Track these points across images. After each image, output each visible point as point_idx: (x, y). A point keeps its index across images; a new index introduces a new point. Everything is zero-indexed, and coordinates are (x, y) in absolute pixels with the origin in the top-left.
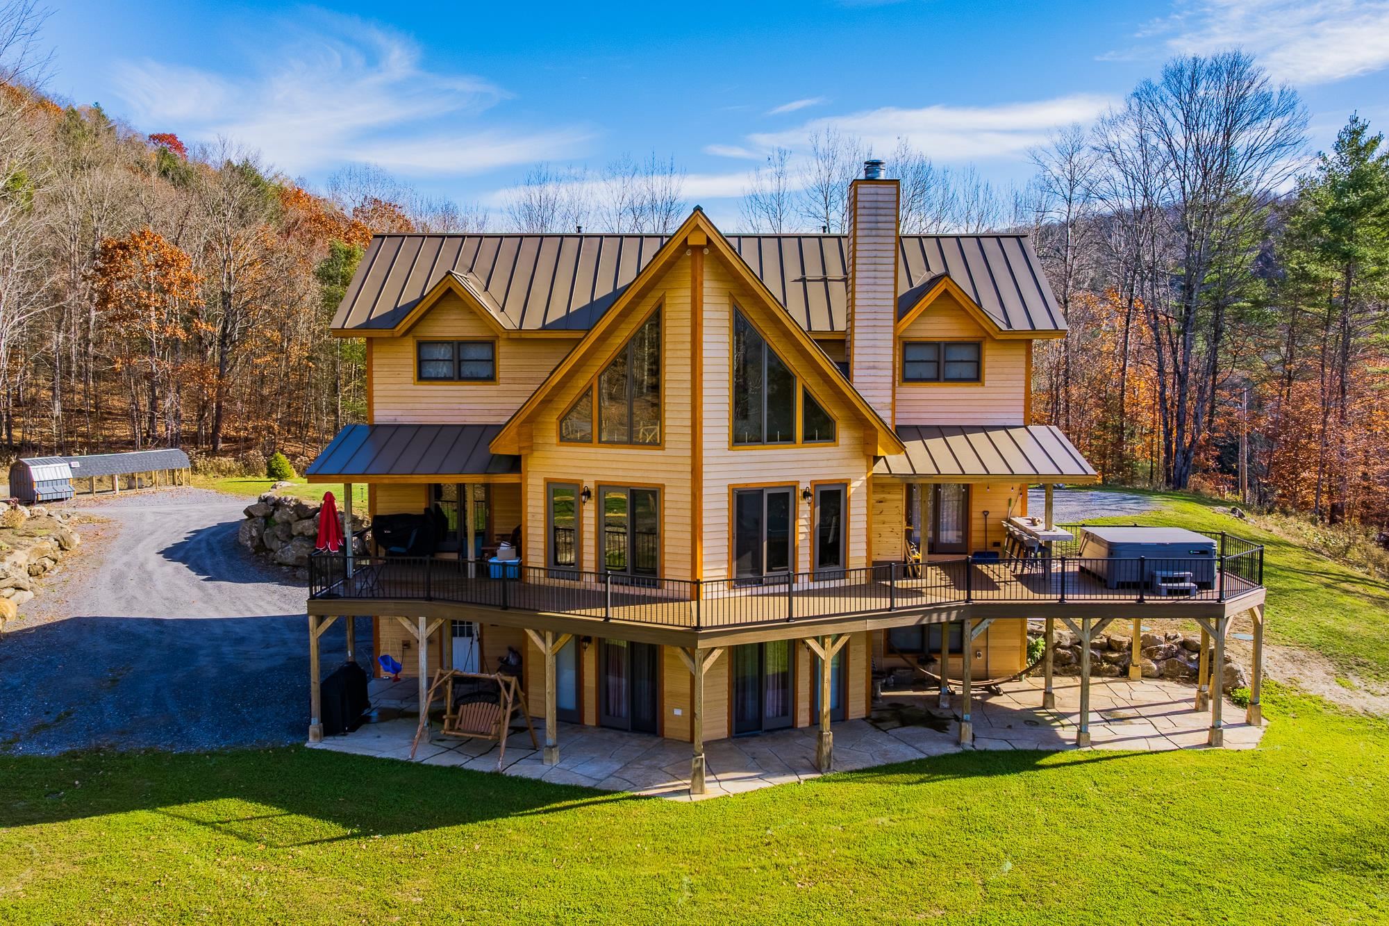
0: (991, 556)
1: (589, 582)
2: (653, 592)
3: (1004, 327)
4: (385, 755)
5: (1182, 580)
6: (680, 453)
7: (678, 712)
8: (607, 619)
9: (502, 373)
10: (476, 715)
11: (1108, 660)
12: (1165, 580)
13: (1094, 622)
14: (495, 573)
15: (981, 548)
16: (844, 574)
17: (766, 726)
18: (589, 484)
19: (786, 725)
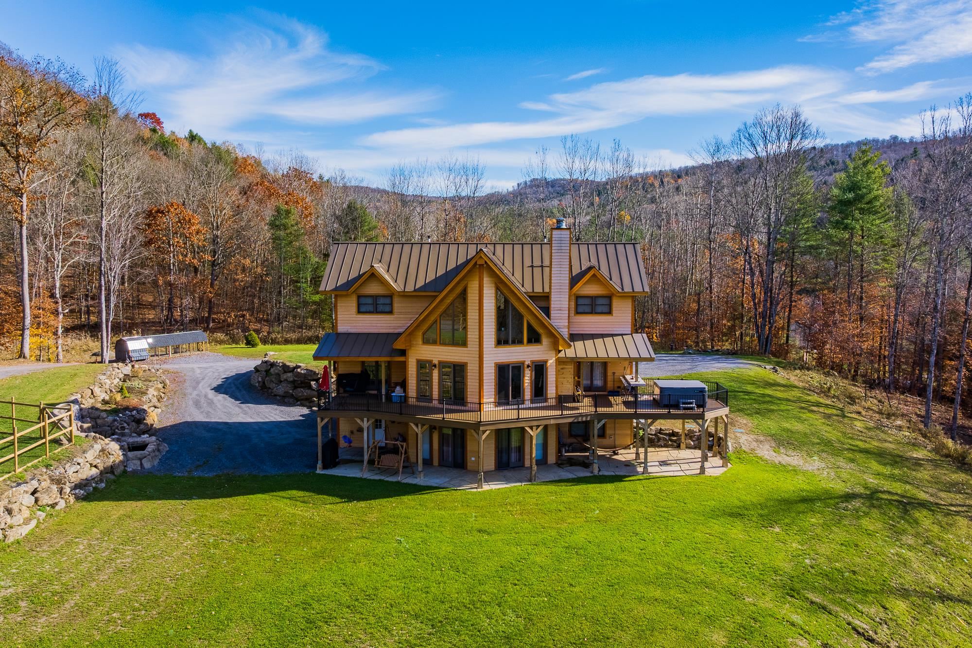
0: (615, 393)
1: (435, 403)
2: (463, 408)
3: (620, 290)
4: (351, 476)
5: (691, 403)
6: (474, 349)
7: (473, 459)
8: (444, 418)
9: (395, 310)
10: (388, 460)
11: (671, 440)
12: (684, 403)
13: (649, 421)
14: (394, 400)
15: (611, 389)
16: (546, 400)
17: (511, 465)
18: (436, 361)
19: (520, 465)
